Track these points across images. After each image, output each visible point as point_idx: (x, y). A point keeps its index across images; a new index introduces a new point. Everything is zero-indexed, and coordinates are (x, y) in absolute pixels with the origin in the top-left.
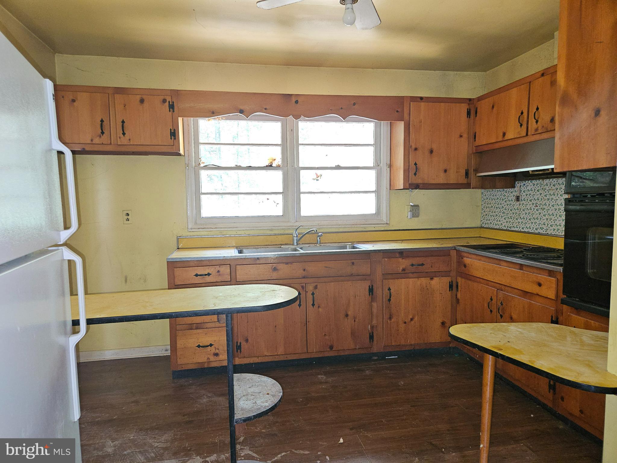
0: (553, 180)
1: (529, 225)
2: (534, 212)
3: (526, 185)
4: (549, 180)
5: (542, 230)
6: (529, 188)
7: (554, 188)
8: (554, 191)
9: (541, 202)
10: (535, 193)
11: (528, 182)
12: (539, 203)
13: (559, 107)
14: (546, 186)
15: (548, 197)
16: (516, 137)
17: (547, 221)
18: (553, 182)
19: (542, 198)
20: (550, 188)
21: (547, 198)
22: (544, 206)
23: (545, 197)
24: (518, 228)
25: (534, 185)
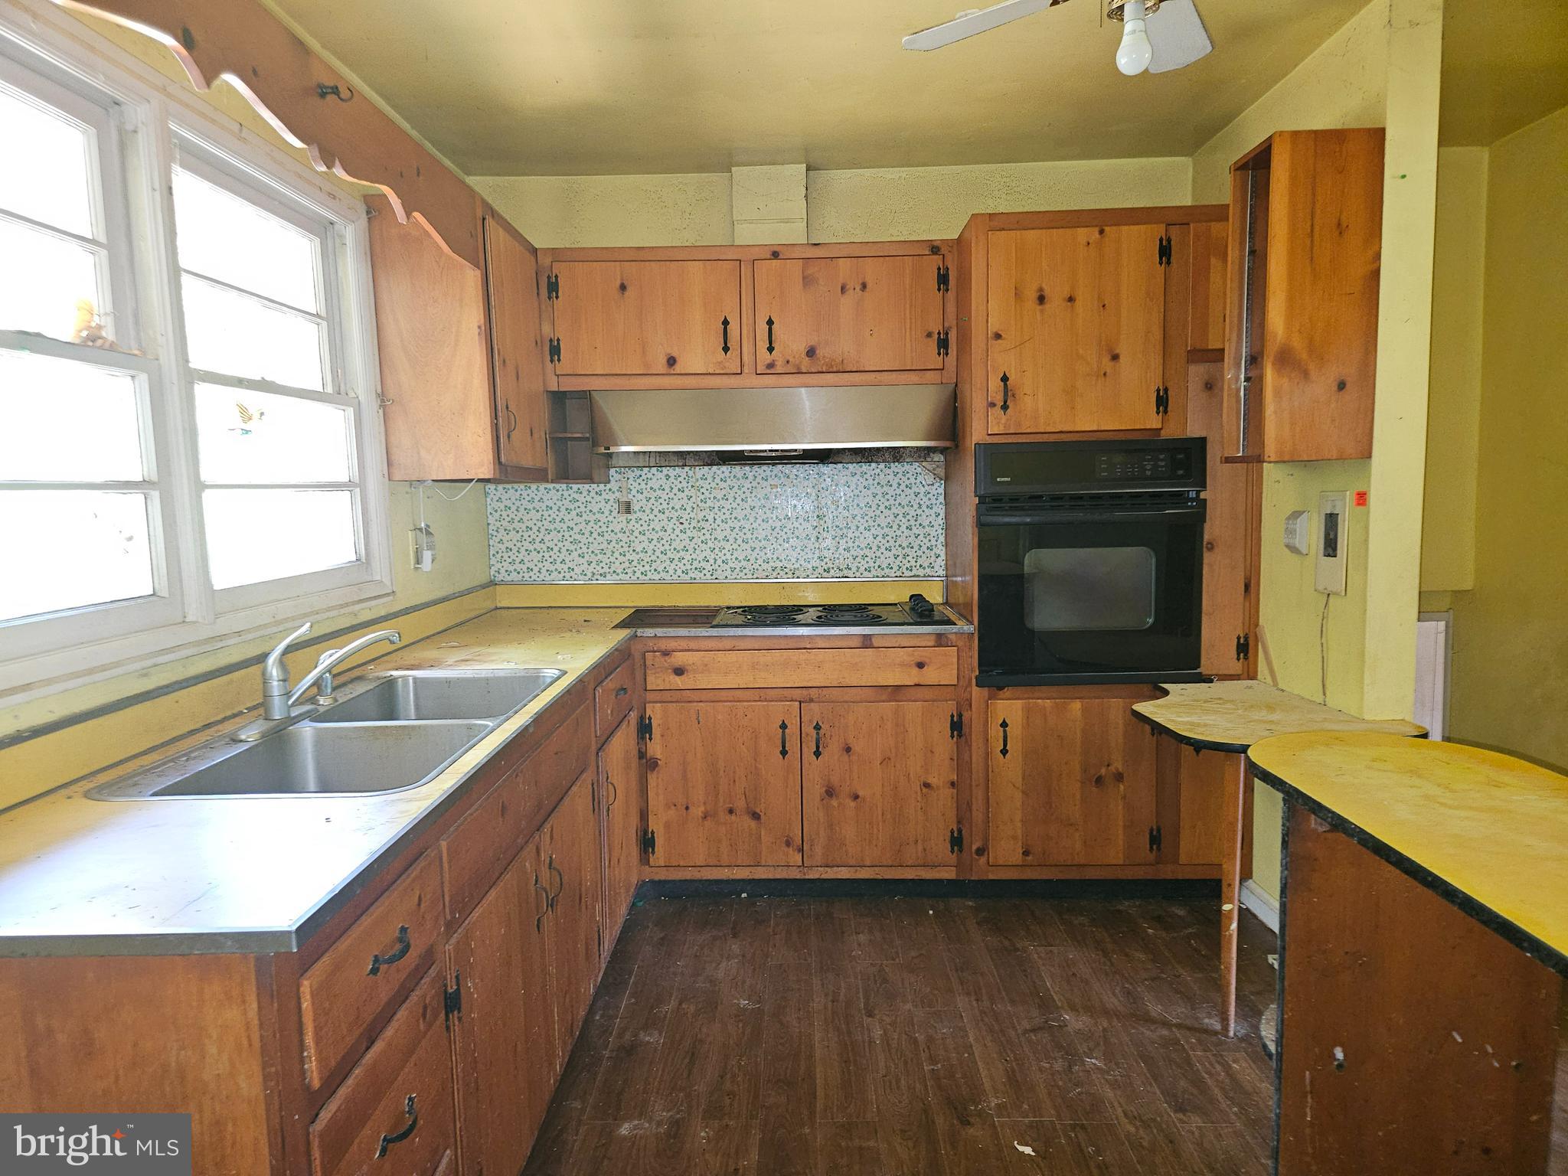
0: (719, 469)
1: (664, 565)
2: (674, 535)
3: (644, 477)
4: (710, 469)
5: (701, 572)
6: (655, 485)
7: (722, 485)
8: (723, 492)
9: (692, 515)
10: (673, 496)
11: (649, 472)
12: (685, 516)
13: (1273, 364)
14: (701, 482)
15: (709, 503)
16: (711, 371)
17: (711, 554)
18: (718, 472)
19: (695, 506)
20: (713, 485)
21: (707, 505)
22: (702, 524)
23: (702, 505)
24: (630, 575)
25: (668, 477)
